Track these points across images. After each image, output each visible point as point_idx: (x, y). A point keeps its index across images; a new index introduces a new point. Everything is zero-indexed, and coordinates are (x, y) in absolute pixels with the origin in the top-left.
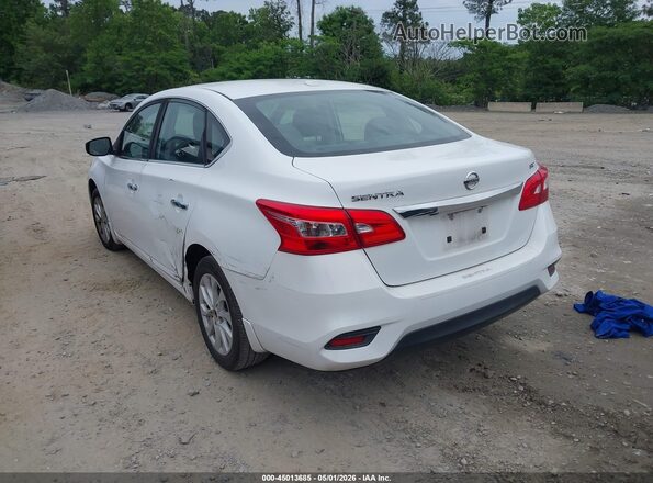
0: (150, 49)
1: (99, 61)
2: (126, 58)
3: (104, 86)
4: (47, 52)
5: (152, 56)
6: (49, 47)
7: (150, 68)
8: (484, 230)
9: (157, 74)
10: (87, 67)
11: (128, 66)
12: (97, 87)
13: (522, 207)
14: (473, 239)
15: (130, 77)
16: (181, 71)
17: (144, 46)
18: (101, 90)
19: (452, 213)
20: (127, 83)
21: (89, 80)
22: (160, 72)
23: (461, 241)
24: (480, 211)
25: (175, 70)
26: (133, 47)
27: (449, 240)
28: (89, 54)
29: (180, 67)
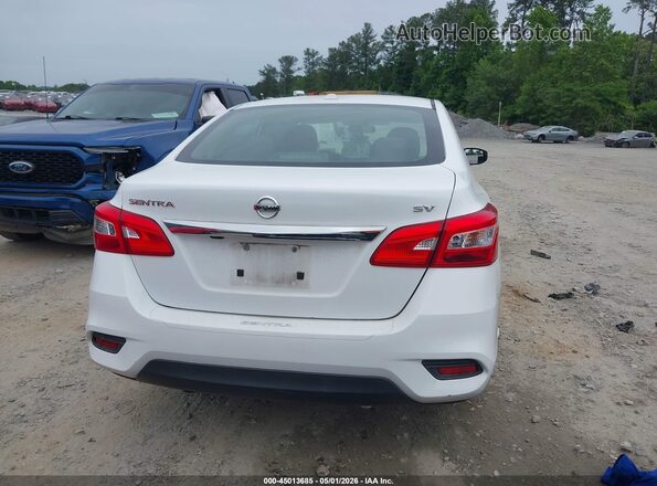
0: (585, 80)
1: (532, 94)
2: (558, 90)
3: (530, 118)
4: (488, 85)
5: (586, 88)
6: (491, 81)
7: (578, 101)
8: (300, 276)
9: (586, 107)
10: (519, 100)
11: (557, 98)
12: (523, 118)
13: (375, 261)
14: (279, 282)
15: (556, 109)
16: (615, 103)
17: (581, 78)
18: (527, 121)
19: (249, 241)
20: (552, 114)
21: (518, 112)
22: (589, 104)
23: (260, 280)
24: (295, 250)
25: (609, 102)
26: (570, 79)
27: (240, 273)
28: (525, 87)
29: (614, 99)
